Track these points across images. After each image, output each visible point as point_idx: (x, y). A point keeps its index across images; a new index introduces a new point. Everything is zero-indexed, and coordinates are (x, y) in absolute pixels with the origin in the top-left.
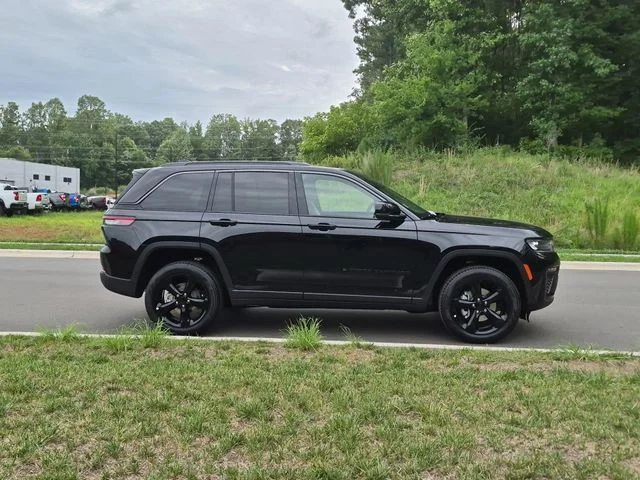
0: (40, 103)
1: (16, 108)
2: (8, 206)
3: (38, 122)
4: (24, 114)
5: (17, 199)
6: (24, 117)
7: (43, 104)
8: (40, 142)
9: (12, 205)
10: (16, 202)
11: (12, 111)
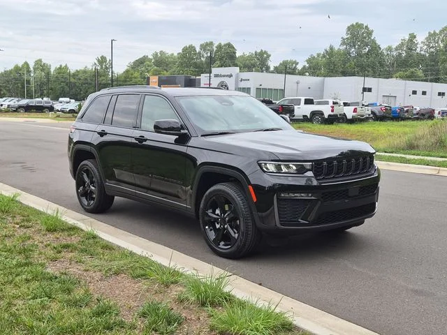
0: (435, 32)
1: (415, 37)
2: (326, 116)
3: (433, 47)
4: (422, 42)
5: (332, 111)
6: (422, 45)
7: (438, 32)
8: (433, 63)
9: (329, 116)
10: (332, 113)
11: (412, 41)
